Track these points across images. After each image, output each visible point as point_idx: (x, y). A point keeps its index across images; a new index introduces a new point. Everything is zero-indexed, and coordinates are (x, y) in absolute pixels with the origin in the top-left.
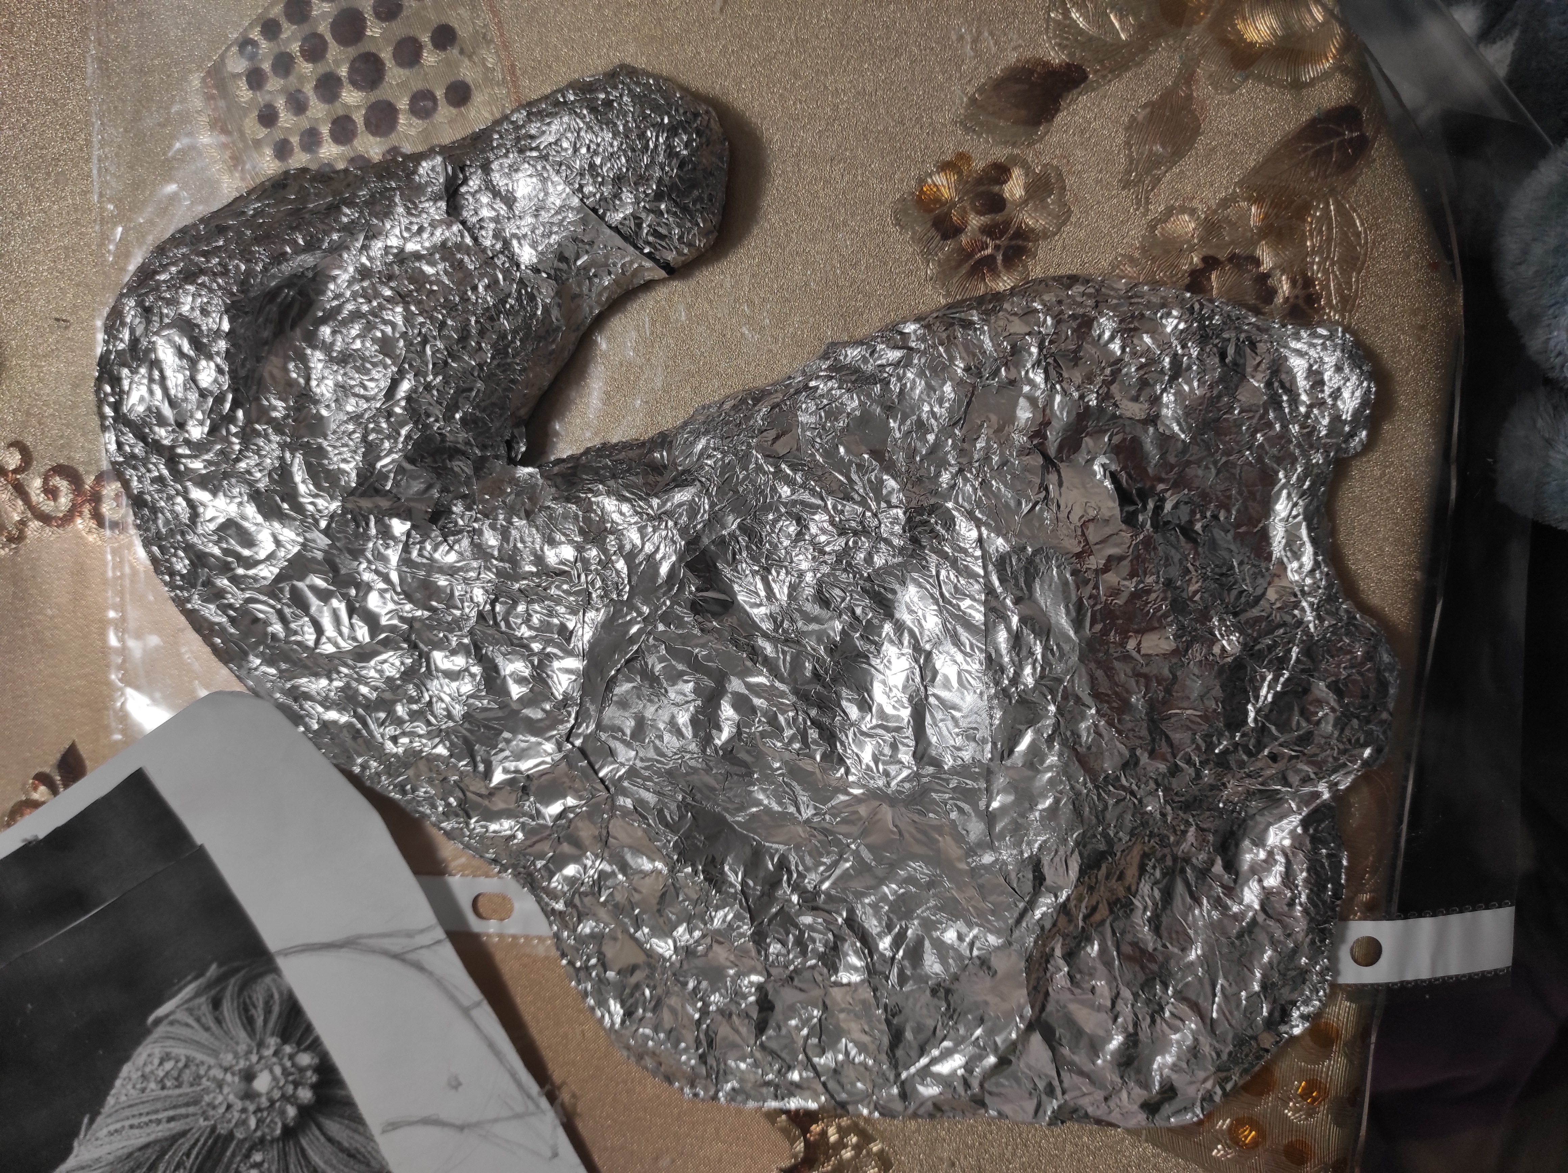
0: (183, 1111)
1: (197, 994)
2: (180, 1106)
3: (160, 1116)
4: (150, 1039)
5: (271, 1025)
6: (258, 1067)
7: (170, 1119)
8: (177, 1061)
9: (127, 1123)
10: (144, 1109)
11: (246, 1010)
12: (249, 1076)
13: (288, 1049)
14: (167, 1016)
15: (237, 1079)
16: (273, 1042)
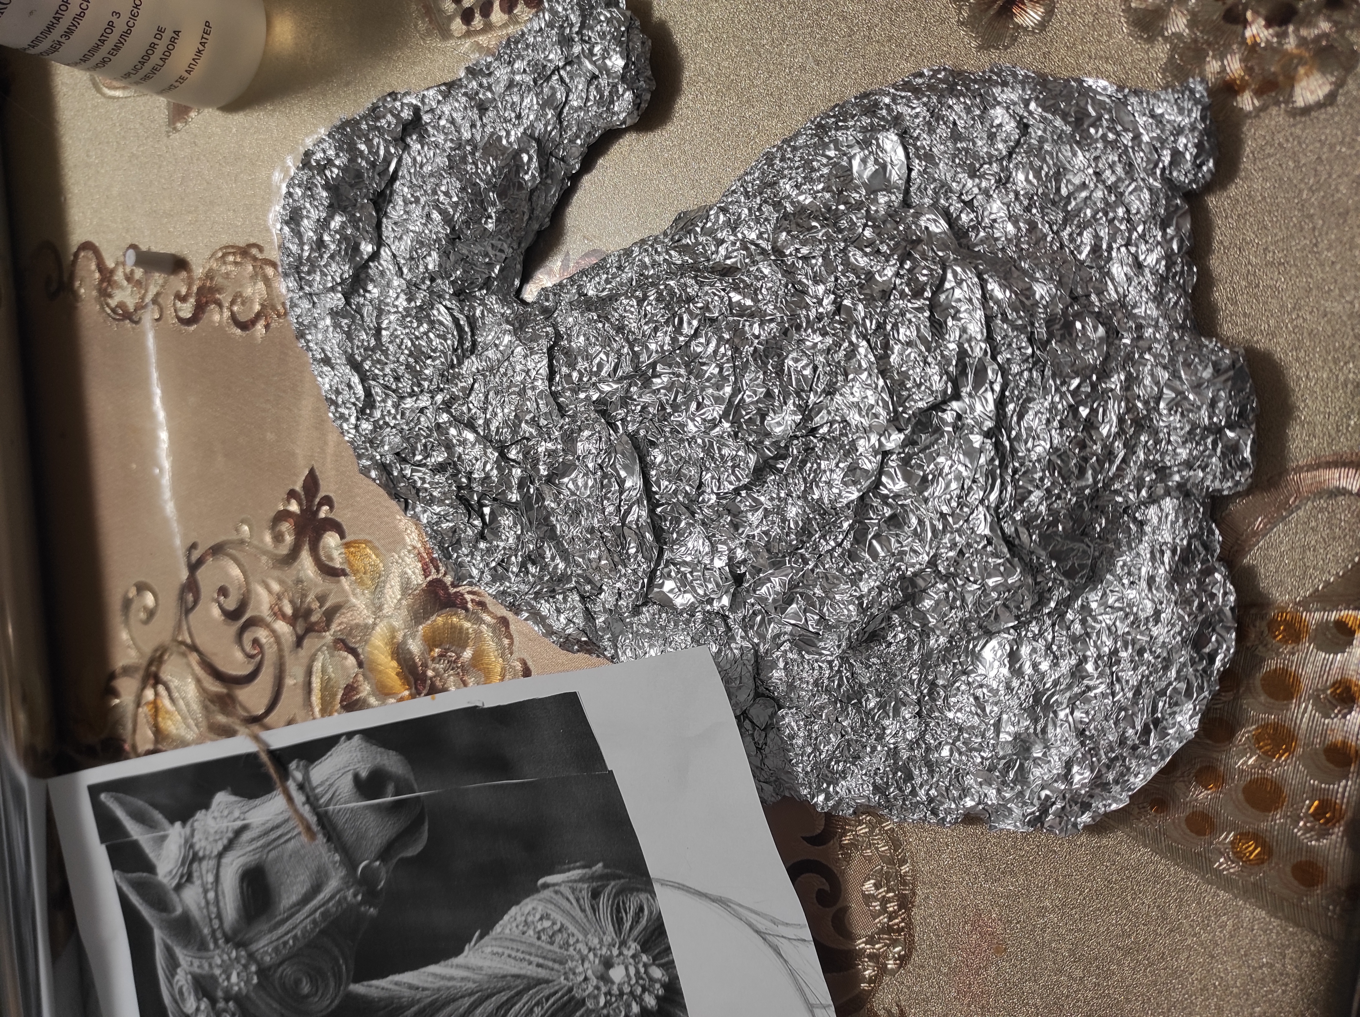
0: (550, 964)
1: (582, 880)
2: (548, 959)
3: (532, 959)
4: (537, 896)
5: (636, 932)
6: (616, 960)
7: (539, 965)
8: (554, 923)
9: (507, 952)
10: (523, 948)
11: (618, 911)
12: (608, 964)
13: (644, 958)
14: (554, 885)
15: (597, 961)
16: (634, 947)
